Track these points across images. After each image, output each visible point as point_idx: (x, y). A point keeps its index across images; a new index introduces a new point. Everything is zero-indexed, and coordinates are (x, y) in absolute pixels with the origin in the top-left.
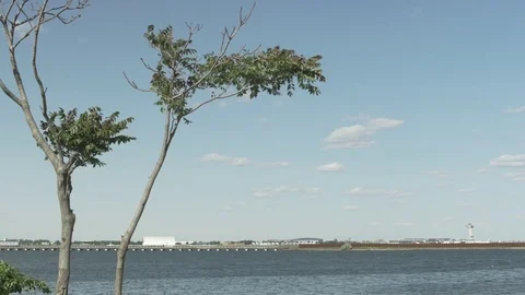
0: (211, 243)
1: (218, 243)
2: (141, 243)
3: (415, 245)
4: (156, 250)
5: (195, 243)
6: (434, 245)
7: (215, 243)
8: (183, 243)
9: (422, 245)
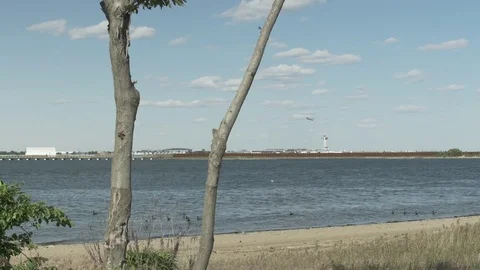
0: (90, 153)
1: (96, 153)
2: (23, 153)
3: (275, 155)
4: (40, 159)
5: (74, 153)
6: (292, 155)
7: (93, 153)
8: (63, 153)
9: (281, 154)
